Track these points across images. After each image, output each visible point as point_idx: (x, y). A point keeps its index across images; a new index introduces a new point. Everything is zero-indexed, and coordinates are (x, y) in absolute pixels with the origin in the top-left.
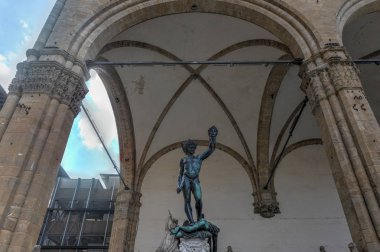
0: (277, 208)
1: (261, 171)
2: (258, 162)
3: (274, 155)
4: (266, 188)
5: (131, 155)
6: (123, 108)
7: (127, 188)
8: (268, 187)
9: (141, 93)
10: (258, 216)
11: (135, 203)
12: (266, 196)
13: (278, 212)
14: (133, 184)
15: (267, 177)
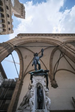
0: (57, 85)
1: (51, 76)
2: (51, 73)
3: (54, 72)
4: (53, 80)
5: (22, 72)
6: (22, 61)
7: (20, 80)
8: (54, 79)
9: (26, 59)
10: (53, 88)
11: (21, 84)
12: (54, 82)
13: (58, 87)
14: (22, 79)
15: (53, 77)
